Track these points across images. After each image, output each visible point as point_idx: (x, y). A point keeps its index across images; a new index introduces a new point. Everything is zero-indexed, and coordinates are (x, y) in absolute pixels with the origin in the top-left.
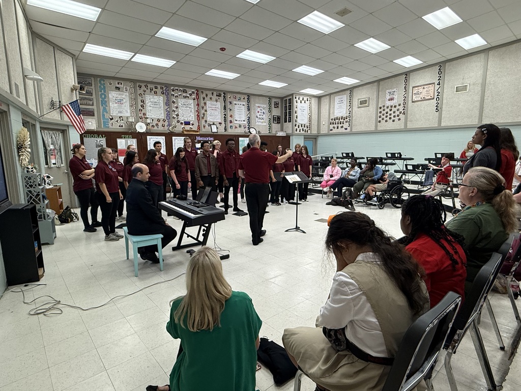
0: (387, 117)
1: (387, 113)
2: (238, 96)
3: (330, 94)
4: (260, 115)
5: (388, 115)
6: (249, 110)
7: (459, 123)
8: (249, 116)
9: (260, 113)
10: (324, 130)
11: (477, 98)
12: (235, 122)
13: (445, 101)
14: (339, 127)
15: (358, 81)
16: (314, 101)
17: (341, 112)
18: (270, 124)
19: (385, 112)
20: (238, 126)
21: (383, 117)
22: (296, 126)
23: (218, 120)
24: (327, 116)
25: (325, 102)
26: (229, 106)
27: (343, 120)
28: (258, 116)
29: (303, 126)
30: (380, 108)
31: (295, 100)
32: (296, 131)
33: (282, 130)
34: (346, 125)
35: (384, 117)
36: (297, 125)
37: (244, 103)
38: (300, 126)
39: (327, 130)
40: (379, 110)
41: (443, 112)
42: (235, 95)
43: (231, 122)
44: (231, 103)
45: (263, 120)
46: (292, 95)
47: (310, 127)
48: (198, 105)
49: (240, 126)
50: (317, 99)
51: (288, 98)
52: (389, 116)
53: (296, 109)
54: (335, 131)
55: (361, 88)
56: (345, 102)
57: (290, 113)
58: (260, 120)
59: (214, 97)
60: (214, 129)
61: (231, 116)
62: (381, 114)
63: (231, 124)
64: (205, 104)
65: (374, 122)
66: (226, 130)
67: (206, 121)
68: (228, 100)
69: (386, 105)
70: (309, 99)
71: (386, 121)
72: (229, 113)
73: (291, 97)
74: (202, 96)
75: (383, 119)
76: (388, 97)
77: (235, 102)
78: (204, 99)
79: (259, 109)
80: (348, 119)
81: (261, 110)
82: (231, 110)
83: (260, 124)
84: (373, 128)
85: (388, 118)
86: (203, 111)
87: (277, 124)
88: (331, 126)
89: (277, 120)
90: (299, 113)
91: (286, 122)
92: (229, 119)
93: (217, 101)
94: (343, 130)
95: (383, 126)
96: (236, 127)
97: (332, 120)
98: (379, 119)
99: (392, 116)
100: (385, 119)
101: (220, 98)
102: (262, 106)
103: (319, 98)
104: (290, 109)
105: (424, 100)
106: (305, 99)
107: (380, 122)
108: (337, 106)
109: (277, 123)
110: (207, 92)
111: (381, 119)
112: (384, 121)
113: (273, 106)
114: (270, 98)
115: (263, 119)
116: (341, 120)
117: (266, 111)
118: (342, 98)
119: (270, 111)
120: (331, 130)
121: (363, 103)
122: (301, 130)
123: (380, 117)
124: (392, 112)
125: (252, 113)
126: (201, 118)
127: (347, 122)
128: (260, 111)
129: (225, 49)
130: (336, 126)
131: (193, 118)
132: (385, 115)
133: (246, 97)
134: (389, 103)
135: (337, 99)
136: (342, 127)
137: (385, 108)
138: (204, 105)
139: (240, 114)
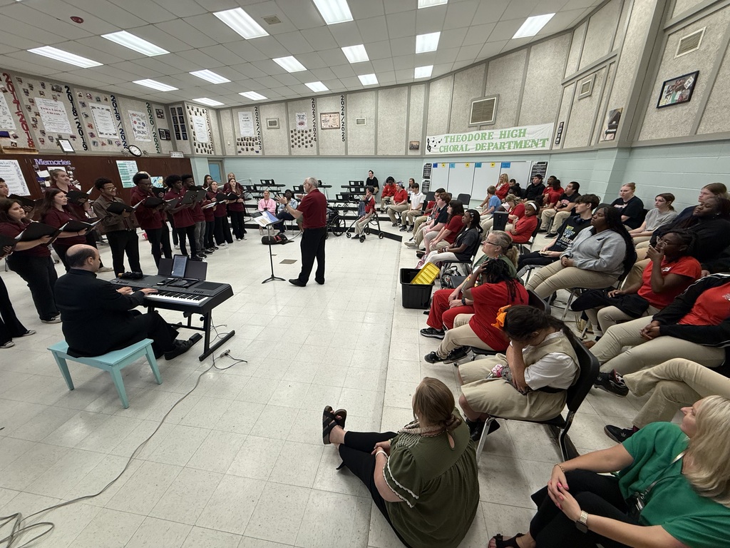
0: (299, 142)
1: (299, 138)
2: (95, 95)
3: (231, 108)
4: (138, 127)
5: (300, 140)
6: (119, 118)
7: (361, 154)
8: (120, 127)
9: (137, 124)
10: (231, 151)
11: (372, 132)
12: (100, 136)
13: (349, 132)
14: (249, 150)
15: (265, 98)
16: (212, 114)
17: (248, 132)
18: (156, 141)
19: (296, 137)
20: (106, 142)
21: (295, 141)
22: (195, 145)
23: (67, 132)
24: (232, 135)
25: (226, 116)
26: (81, 110)
27: (252, 142)
28: (137, 129)
29: (204, 145)
30: (292, 132)
31: (187, 110)
32: (197, 152)
33: (175, 150)
34: (256, 148)
35: (297, 142)
36: (197, 145)
37: (109, 108)
38: (201, 146)
39: (234, 151)
40: (291, 134)
41: (349, 142)
42: (88, 92)
43: (92, 135)
44: (84, 105)
45: (144, 135)
46: (182, 103)
47: (212, 147)
48: (17, 102)
49: (110, 142)
50: (214, 112)
51: (176, 107)
52: (301, 142)
53: (191, 123)
54: (244, 153)
55: (267, 106)
56: (251, 121)
57: (183, 127)
58: (140, 135)
59: (48, 91)
60: (67, 147)
61: (90, 126)
62: (293, 139)
63: (94, 139)
64: (32, 101)
65: (287, 146)
66: (86, 147)
67: (43, 133)
68: (78, 100)
69: (297, 130)
70: (205, 111)
71: (299, 146)
72: (85, 122)
73: (181, 106)
74: (20, 88)
75: (296, 144)
76: (298, 121)
77: (91, 104)
78: (27, 93)
79: (135, 119)
80: (258, 140)
81: (139, 120)
82: (87, 116)
83: (141, 140)
84: (286, 153)
85: (301, 144)
86: (31, 115)
87: (166, 142)
88: (239, 148)
89: (166, 135)
90: (196, 128)
91: (180, 139)
92: (88, 130)
93: (55, 99)
94: (254, 153)
95: (298, 151)
96: (103, 144)
97: (238, 140)
98: (292, 144)
99: (304, 142)
100: (298, 144)
101: (60, 94)
102: (140, 113)
103: (217, 110)
104: (182, 122)
105: (331, 128)
106: (201, 110)
107: (293, 146)
108: (242, 124)
109: (167, 139)
110: (31, 81)
111: (293, 144)
112: (297, 146)
113: (155, 115)
114: (149, 103)
115: (143, 133)
116: (249, 141)
117: (147, 121)
118: (246, 115)
119: (152, 122)
120: (240, 152)
121: (272, 123)
122: (203, 151)
123: (293, 142)
124: (303, 137)
125: (125, 123)
126: (30, 127)
127: (257, 144)
128: (138, 122)
129: (82, 21)
130: (245, 147)
131: (13, 125)
132: (298, 139)
133: (110, 99)
134: (300, 128)
135: (241, 115)
136: (252, 149)
137: (297, 132)
138: (30, 104)
139: (105, 124)
